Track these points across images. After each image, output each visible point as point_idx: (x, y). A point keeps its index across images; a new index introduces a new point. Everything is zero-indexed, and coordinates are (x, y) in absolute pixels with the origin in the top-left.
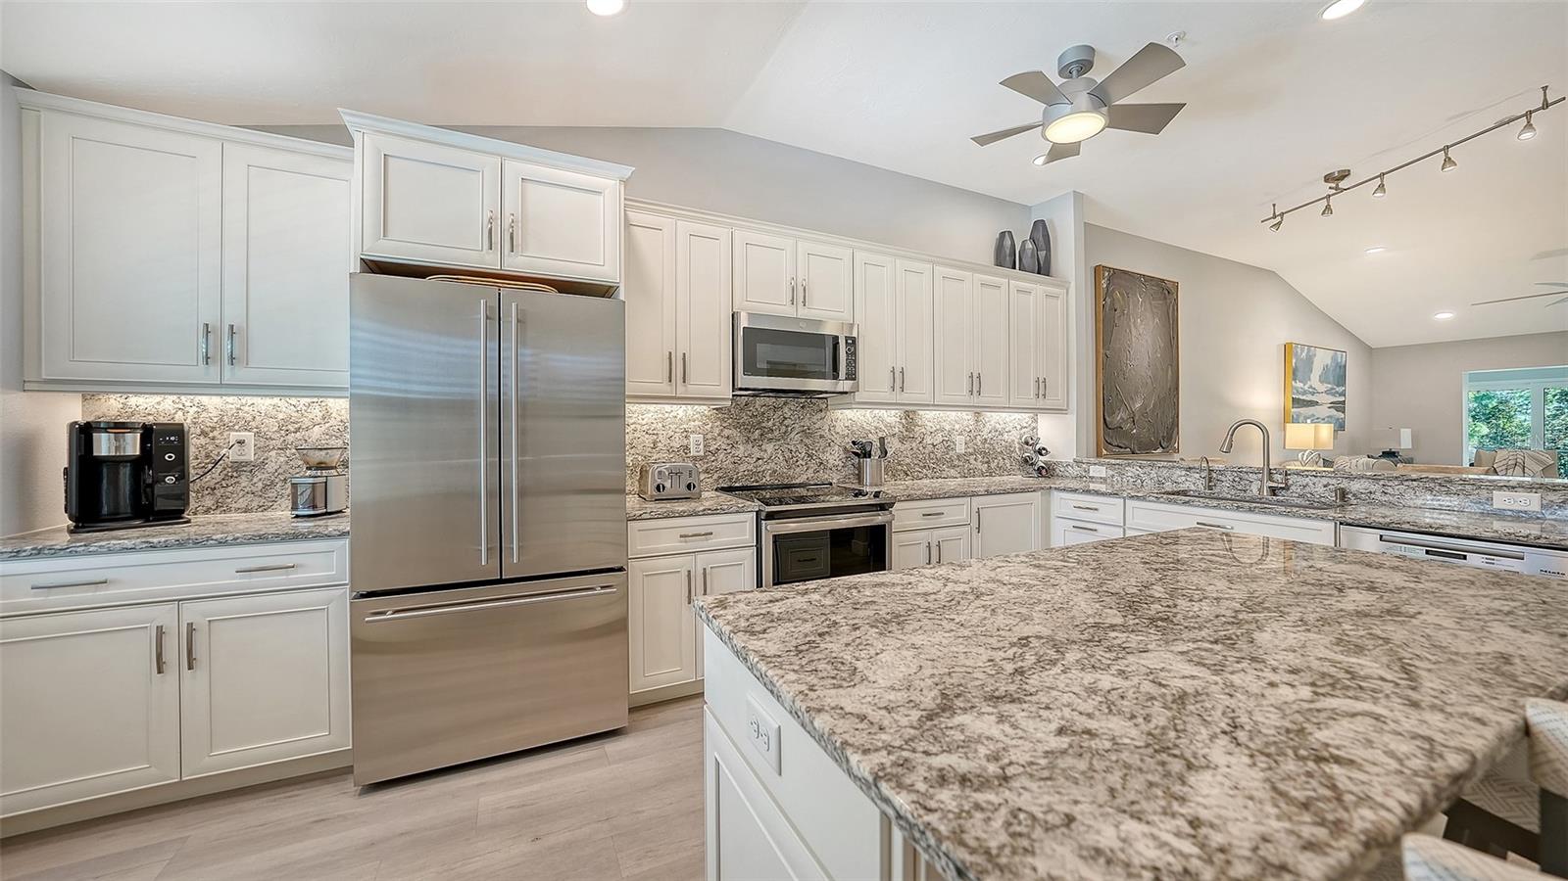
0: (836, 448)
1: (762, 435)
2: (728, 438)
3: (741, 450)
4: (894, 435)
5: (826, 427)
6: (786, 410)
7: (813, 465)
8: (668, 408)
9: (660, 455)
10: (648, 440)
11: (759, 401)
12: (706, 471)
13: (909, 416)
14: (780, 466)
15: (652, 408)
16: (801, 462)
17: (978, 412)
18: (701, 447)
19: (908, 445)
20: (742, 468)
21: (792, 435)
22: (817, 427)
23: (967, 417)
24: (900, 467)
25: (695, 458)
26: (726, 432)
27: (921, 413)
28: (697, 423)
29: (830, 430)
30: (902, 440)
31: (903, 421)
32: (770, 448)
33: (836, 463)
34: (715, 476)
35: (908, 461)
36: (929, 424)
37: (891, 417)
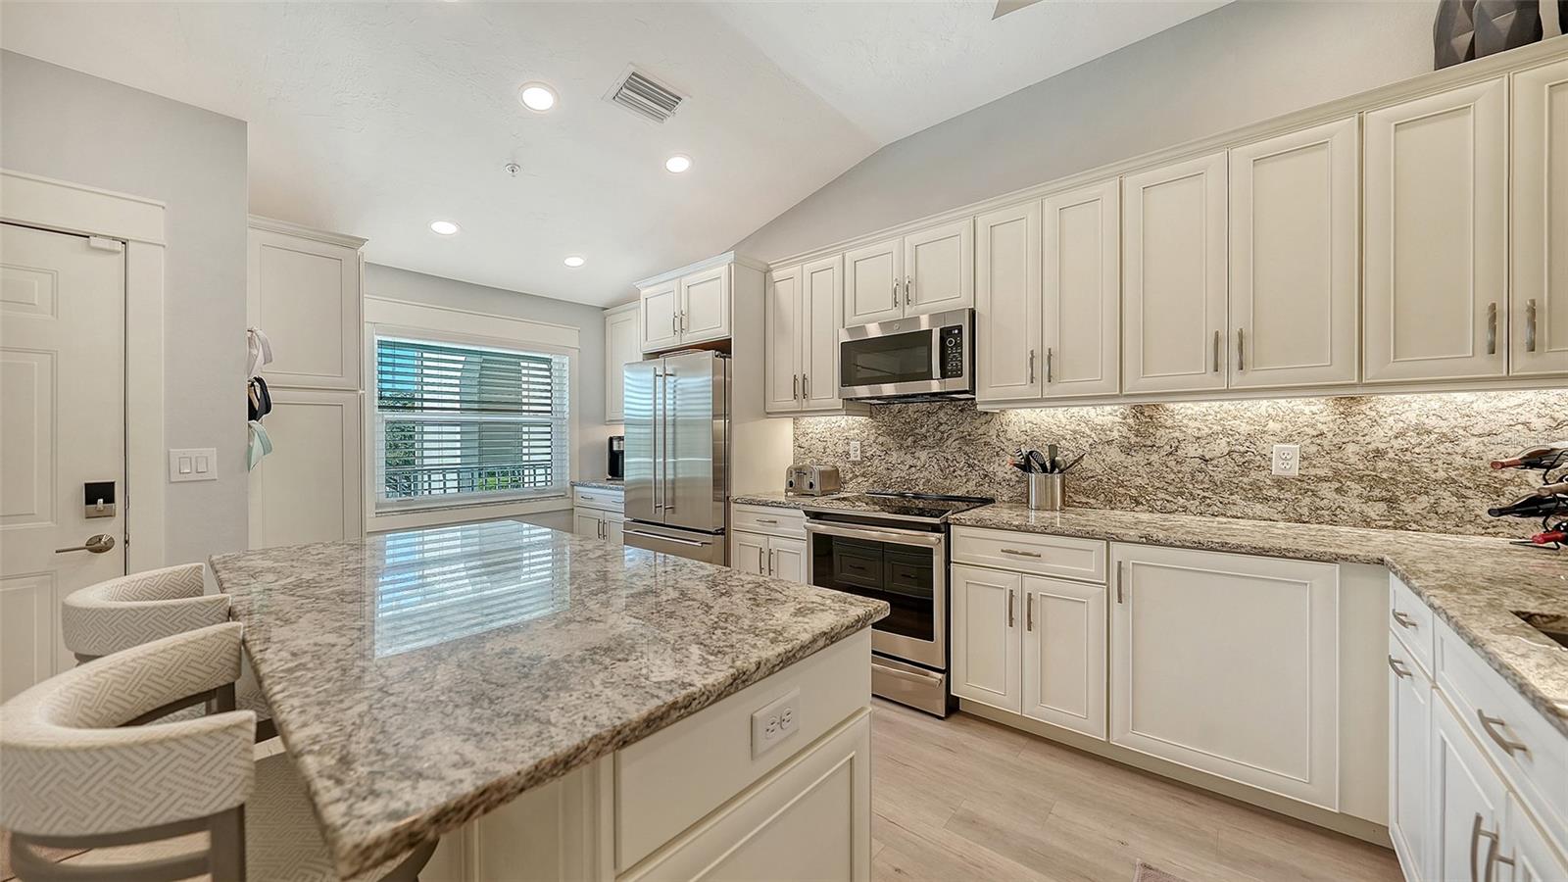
0: (1008, 458)
1: (915, 442)
2: (882, 445)
3: (894, 457)
4: (1109, 443)
5: (993, 433)
6: (941, 414)
7: (975, 478)
8: (834, 419)
9: (829, 459)
10: (820, 446)
11: (912, 408)
12: (863, 475)
13: (1145, 414)
14: (933, 473)
15: (823, 419)
16: (959, 472)
17: (1348, 399)
18: (859, 452)
19: (1140, 457)
20: (895, 474)
21: (949, 442)
22: (980, 432)
23: (1314, 411)
24: (1122, 490)
25: (854, 463)
26: (881, 439)
27: (1171, 406)
28: (856, 431)
29: (998, 436)
30: (1128, 450)
31: (1131, 421)
32: (923, 455)
33: (1007, 477)
34: (871, 481)
35: (1139, 481)
36: (1192, 424)
37: (1107, 416)
